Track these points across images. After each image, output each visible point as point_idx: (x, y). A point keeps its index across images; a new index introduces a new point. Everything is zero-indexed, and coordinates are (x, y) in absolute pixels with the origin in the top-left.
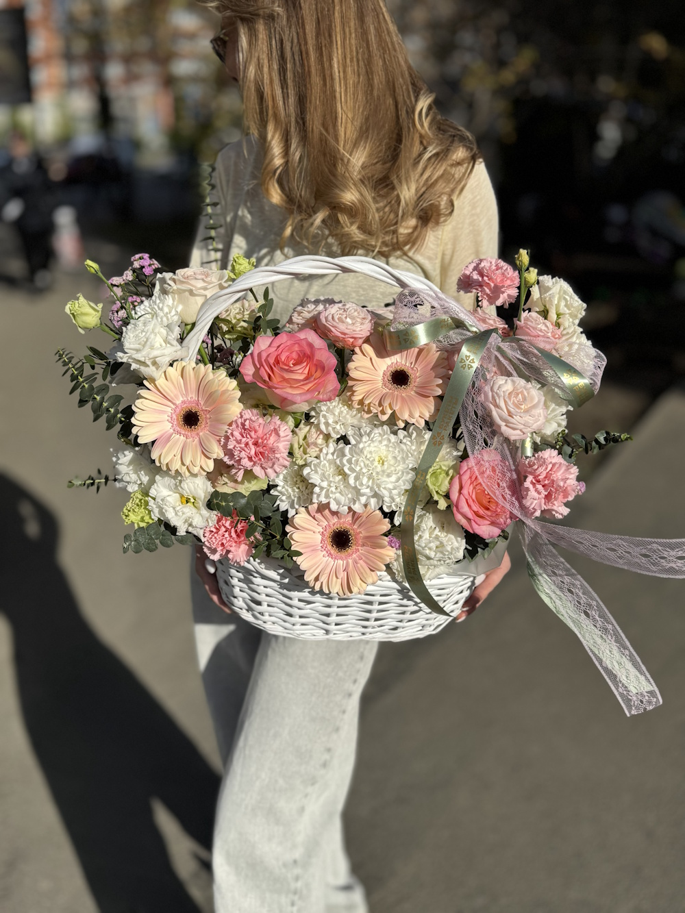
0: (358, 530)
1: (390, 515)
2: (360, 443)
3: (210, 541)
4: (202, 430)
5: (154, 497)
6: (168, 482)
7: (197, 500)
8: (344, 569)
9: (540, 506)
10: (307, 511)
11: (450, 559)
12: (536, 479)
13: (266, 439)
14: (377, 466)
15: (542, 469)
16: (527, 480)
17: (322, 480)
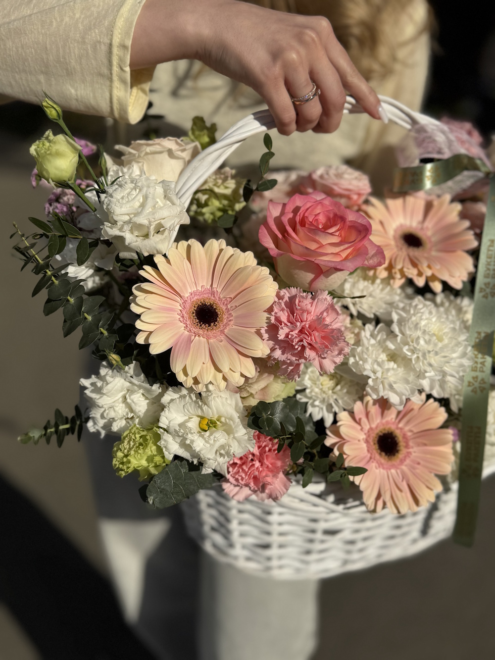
0: (405, 429)
1: (444, 402)
2: (408, 317)
3: (237, 476)
4: (226, 325)
5: (165, 427)
6: (183, 403)
7: (222, 420)
8: (402, 479)
10: (351, 414)
13: (324, 319)
14: (438, 343)
17: (374, 370)
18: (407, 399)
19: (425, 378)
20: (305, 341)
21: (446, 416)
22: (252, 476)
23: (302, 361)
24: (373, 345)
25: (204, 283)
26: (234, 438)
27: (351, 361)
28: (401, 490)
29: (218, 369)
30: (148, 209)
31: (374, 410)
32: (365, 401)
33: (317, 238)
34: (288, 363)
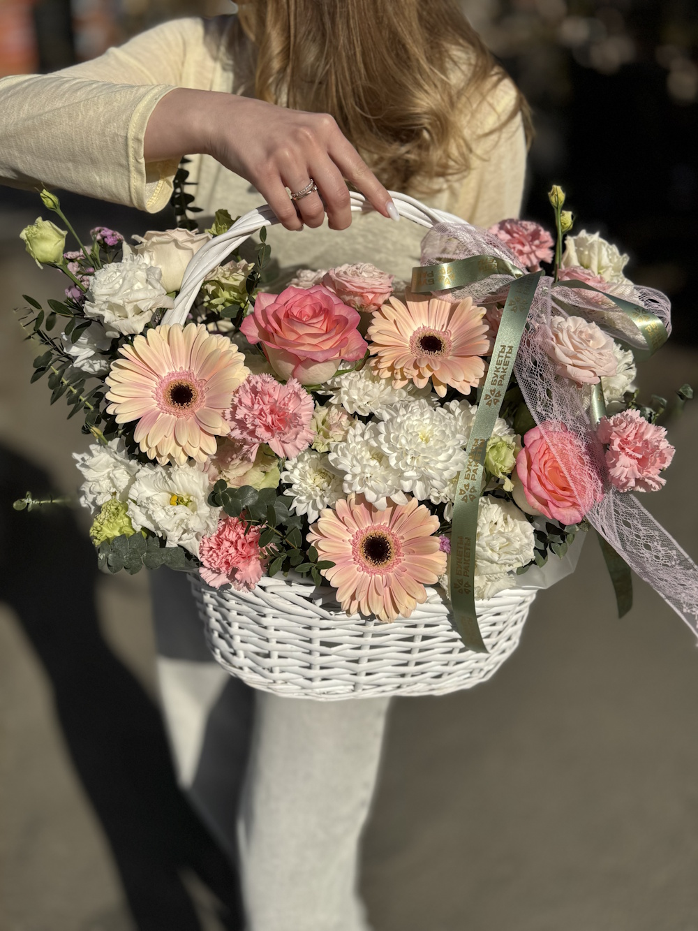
0: (398, 536)
2: (396, 417)
3: (210, 559)
4: (198, 406)
5: (135, 499)
6: (154, 478)
7: (191, 498)
8: (385, 584)
9: (634, 473)
10: (335, 511)
11: (519, 561)
12: (625, 441)
13: (284, 405)
14: (421, 443)
15: (631, 428)
16: (615, 443)
17: (353, 466)
18: (389, 499)
19: (407, 479)
20: (257, 422)
21: (439, 524)
22: (224, 560)
23: (256, 440)
24: (358, 443)
25: (182, 365)
27: (331, 457)
29: (178, 444)
30: (125, 290)
31: (359, 509)
32: (348, 500)
33: (295, 328)
34: (244, 441)
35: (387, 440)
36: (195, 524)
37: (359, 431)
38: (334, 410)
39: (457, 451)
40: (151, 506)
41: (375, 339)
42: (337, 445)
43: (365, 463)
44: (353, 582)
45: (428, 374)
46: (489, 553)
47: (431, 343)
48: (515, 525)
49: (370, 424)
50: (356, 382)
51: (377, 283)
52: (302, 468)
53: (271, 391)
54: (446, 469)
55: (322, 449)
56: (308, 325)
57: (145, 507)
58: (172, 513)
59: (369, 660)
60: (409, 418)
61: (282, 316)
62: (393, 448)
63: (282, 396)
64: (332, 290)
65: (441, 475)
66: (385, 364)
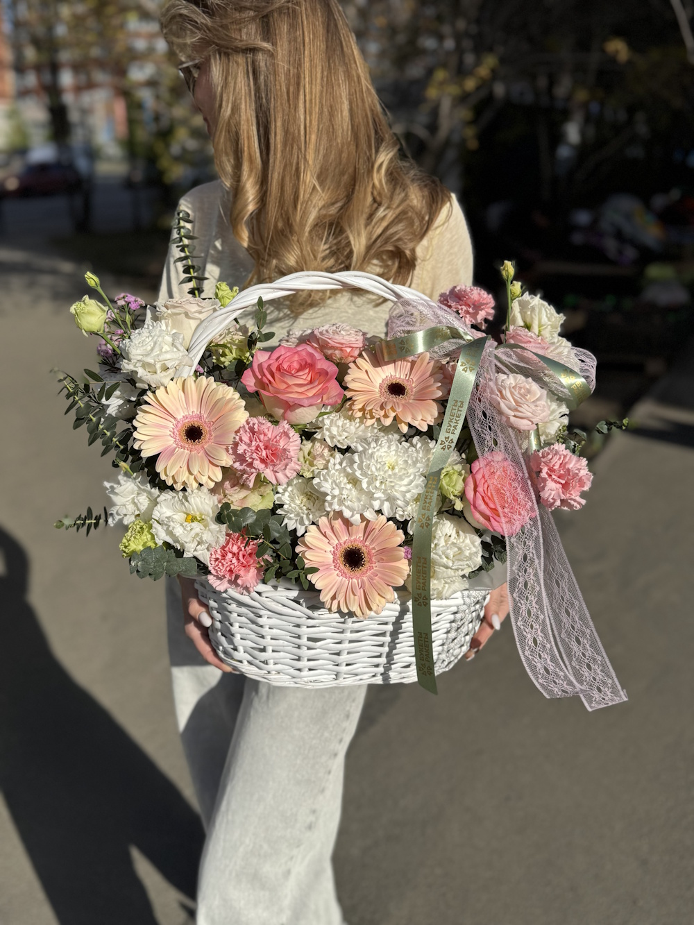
0: (371, 547)
1: (403, 525)
2: (368, 449)
3: (217, 568)
4: (206, 443)
5: (157, 519)
6: (172, 501)
7: (203, 517)
8: (360, 586)
9: (560, 496)
10: (318, 526)
11: (469, 566)
12: (551, 470)
13: (276, 442)
14: (388, 470)
15: (556, 459)
16: (543, 471)
17: (333, 489)
18: (362, 515)
19: (376, 499)
20: (255, 456)
21: (404, 537)
22: (228, 569)
23: (254, 470)
24: (337, 470)
25: (194, 409)
26: (209, 530)
27: (316, 481)
28: (354, 595)
29: (191, 473)
30: (156, 352)
31: (338, 524)
32: (329, 517)
33: (285, 380)
34: (244, 472)
35: (360, 467)
36: (207, 537)
37: (338, 460)
38: (317, 445)
39: (417, 477)
40: (171, 524)
41: (350, 385)
42: (320, 472)
43: (342, 486)
44: (334, 585)
45: (392, 415)
46: (445, 560)
47: (396, 389)
48: (466, 537)
49: (348, 455)
50: (336, 421)
51: (353, 339)
52: (292, 491)
53: (266, 431)
54: (409, 491)
55: (308, 475)
56: (295, 377)
57: (166, 525)
58: (189, 528)
59: (348, 653)
60: (378, 450)
61: (274, 370)
62: (365, 475)
63: (274, 435)
64: (316, 346)
65: (404, 496)
66: (358, 406)
